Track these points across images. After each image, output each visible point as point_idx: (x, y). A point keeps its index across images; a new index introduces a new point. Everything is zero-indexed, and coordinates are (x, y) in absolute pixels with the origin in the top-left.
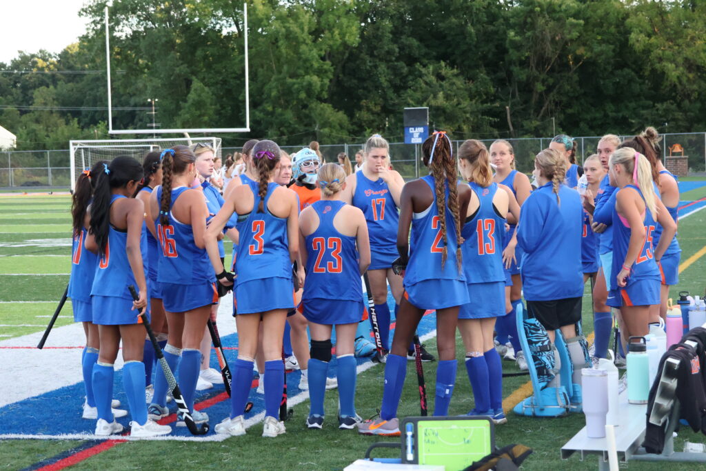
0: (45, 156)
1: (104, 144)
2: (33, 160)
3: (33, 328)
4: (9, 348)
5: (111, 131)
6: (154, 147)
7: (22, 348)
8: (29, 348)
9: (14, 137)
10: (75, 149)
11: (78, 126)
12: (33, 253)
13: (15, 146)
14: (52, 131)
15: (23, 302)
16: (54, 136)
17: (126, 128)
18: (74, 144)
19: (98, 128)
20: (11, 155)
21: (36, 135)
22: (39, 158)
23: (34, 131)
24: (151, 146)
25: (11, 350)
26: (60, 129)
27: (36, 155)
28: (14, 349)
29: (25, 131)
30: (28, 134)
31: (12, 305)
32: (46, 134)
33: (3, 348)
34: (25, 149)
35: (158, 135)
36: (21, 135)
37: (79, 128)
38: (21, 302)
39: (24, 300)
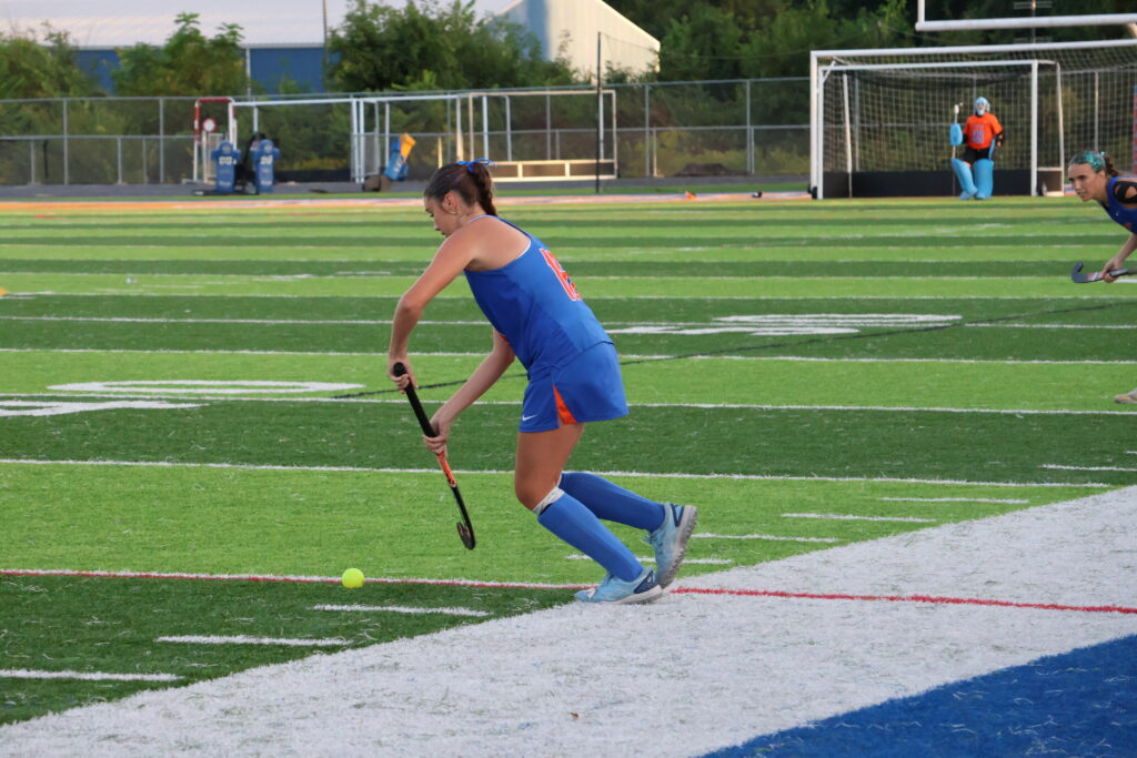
0: (739, 95)
1: (898, 59)
2: (706, 105)
3: (784, 543)
4: (731, 592)
5: (922, 24)
6: (1041, 67)
7: (765, 593)
8: (782, 594)
9: (657, 45)
10: (825, 72)
11: (827, 12)
12: (741, 351)
13: (658, 69)
14: (758, 26)
15: (742, 477)
16: (765, 39)
17: (957, 16)
18: (822, 61)
19: (883, 15)
20: (651, 92)
21: (715, 38)
22: (721, 99)
23: (710, 27)
24: (1035, 64)
25: (737, 597)
26: (780, 19)
27: (715, 92)
28: (744, 597)
29: (687, 28)
30: (694, 35)
31: (716, 483)
32: (740, 33)
33: (716, 592)
34: (686, 76)
35: (1043, 33)
36: (676, 38)
37: (829, 17)
38: (736, 477)
39: (745, 473)
